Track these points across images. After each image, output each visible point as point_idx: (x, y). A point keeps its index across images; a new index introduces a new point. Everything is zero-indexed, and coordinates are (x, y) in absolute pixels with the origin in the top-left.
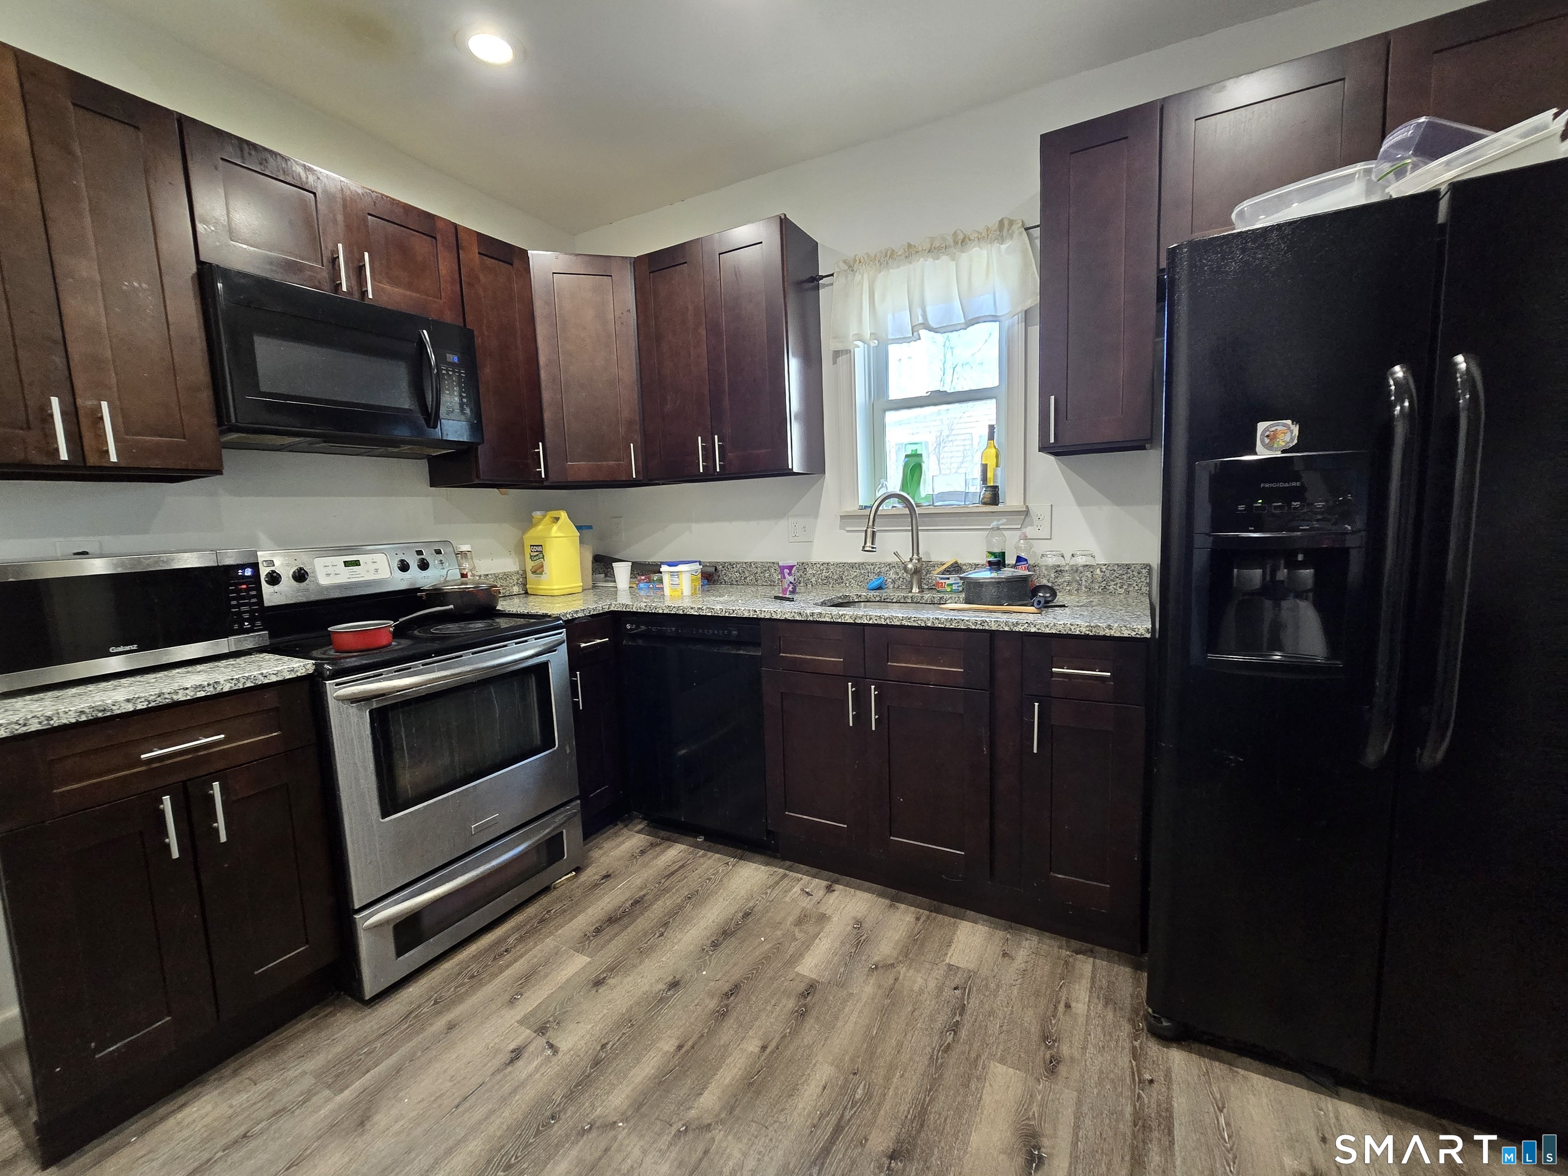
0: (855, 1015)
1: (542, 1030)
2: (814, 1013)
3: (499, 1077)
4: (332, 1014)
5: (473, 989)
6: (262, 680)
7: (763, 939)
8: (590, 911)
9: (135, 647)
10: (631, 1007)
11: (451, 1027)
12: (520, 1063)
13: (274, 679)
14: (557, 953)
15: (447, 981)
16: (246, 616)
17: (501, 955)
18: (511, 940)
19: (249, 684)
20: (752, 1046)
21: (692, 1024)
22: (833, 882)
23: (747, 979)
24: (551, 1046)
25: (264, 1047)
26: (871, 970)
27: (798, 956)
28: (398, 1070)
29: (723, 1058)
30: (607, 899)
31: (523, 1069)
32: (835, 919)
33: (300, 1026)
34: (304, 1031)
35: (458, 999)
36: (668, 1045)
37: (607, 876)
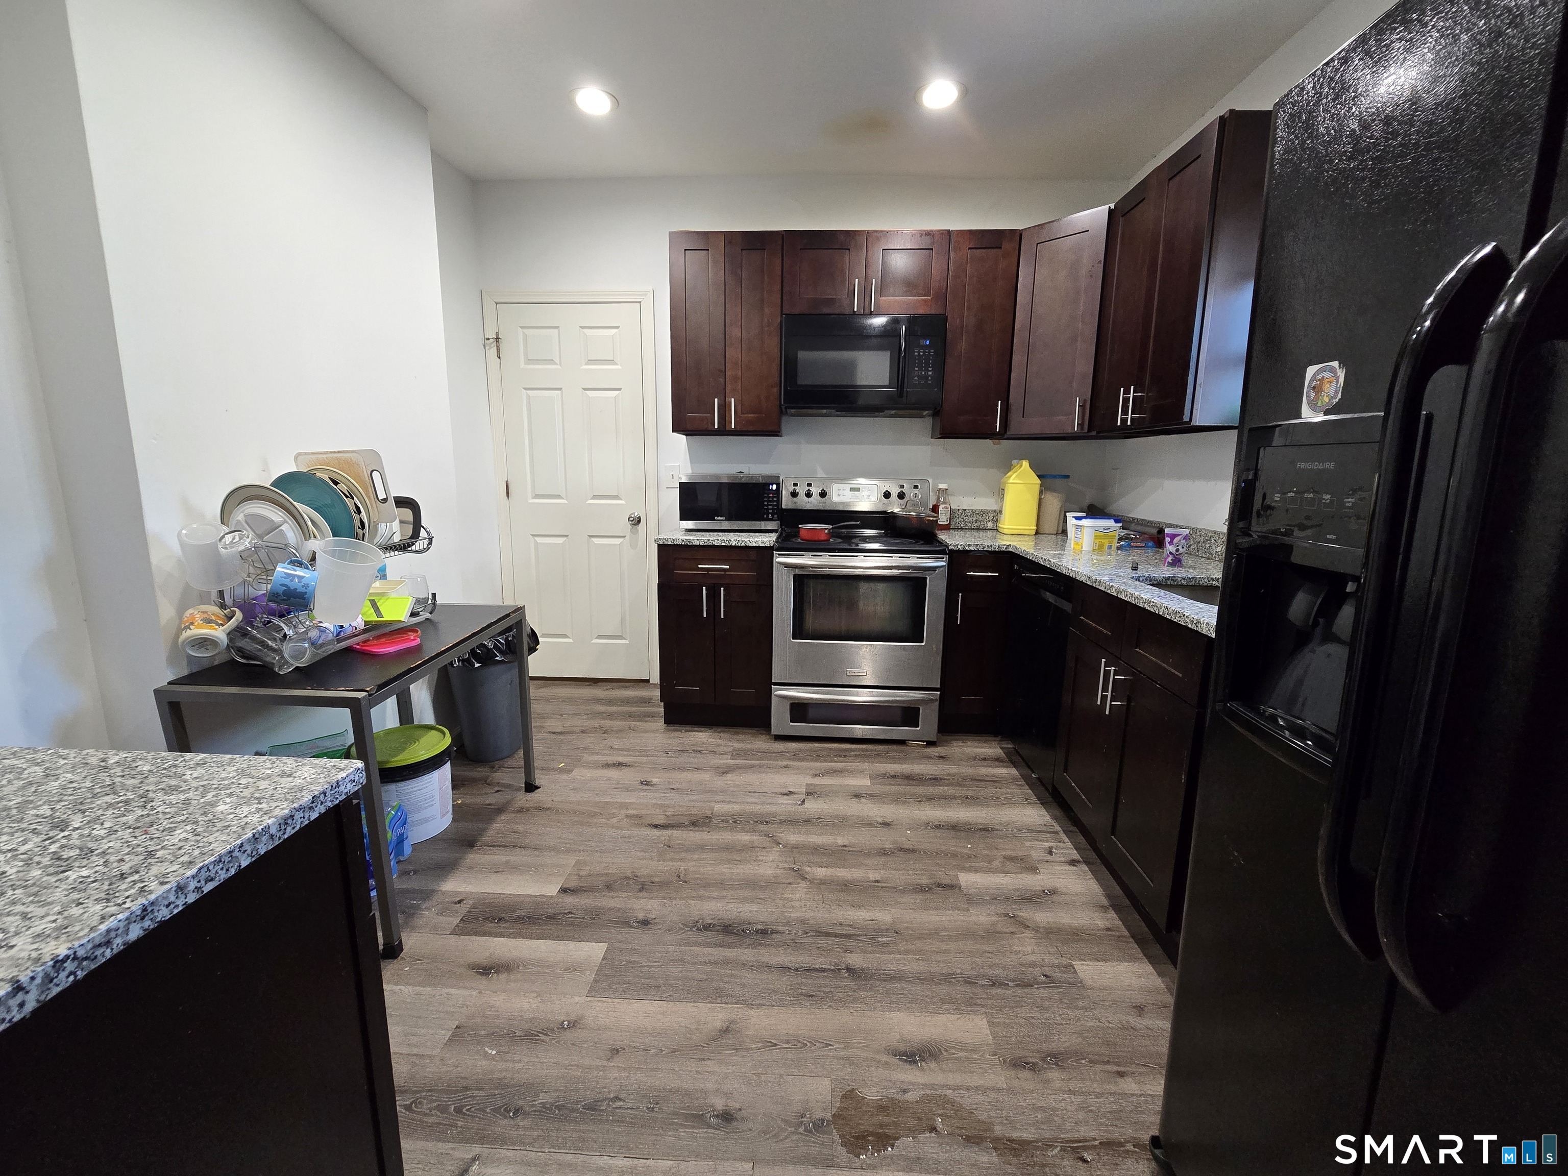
0: (948, 918)
1: (809, 794)
2: (928, 896)
3: (773, 795)
4: (762, 734)
5: (812, 760)
6: (749, 544)
7: (969, 846)
8: (904, 766)
9: (724, 518)
10: (853, 816)
11: (786, 767)
12: (785, 797)
13: (754, 544)
14: (861, 772)
15: (811, 750)
16: (770, 511)
17: (840, 756)
18: (853, 753)
19: (743, 545)
20: (873, 876)
21: (865, 844)
22: (1084, 861)
23: (925, 852)
24: (804, 801)
25: (735, 730)
26: (1007, 915)
27: (970, 869)
28: (753, 766)
29: (854, 867)
30: (922, 767)
31: (785, 800)
32: (1039, 877)
33: (750, 731)
34: (749, 734)
35: (803, 760)
36: (840, 841)
37: (942, 757)
